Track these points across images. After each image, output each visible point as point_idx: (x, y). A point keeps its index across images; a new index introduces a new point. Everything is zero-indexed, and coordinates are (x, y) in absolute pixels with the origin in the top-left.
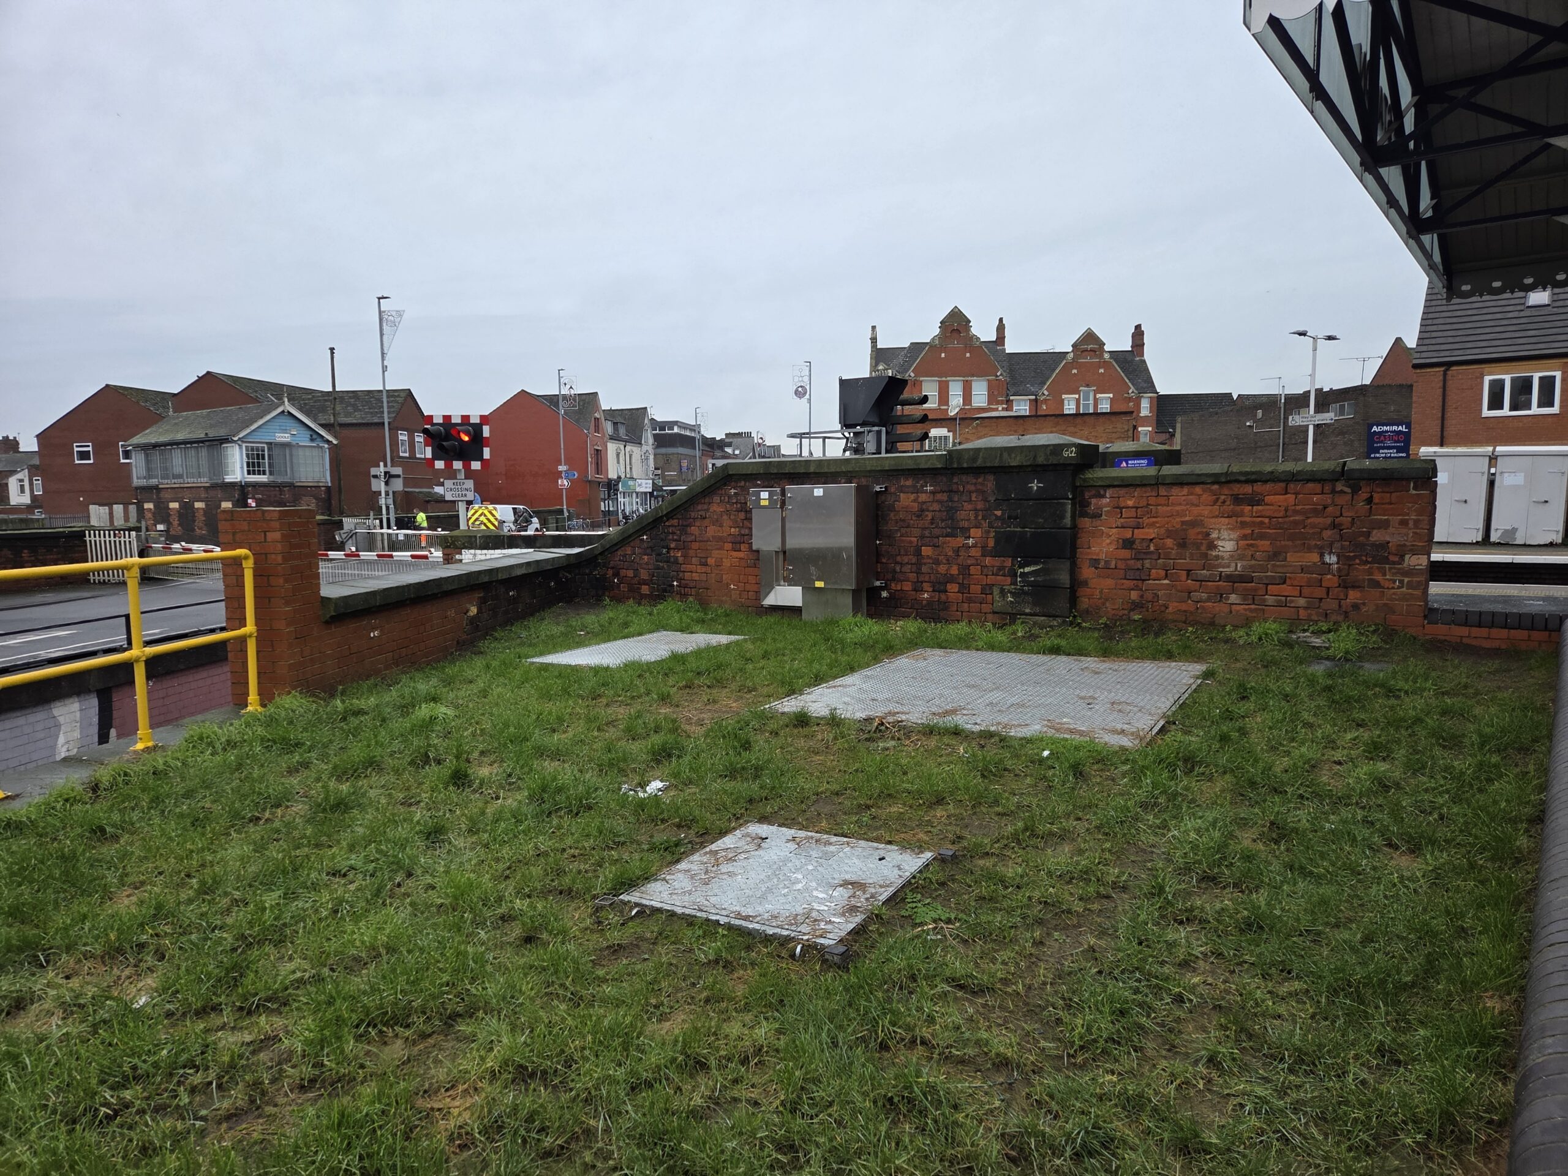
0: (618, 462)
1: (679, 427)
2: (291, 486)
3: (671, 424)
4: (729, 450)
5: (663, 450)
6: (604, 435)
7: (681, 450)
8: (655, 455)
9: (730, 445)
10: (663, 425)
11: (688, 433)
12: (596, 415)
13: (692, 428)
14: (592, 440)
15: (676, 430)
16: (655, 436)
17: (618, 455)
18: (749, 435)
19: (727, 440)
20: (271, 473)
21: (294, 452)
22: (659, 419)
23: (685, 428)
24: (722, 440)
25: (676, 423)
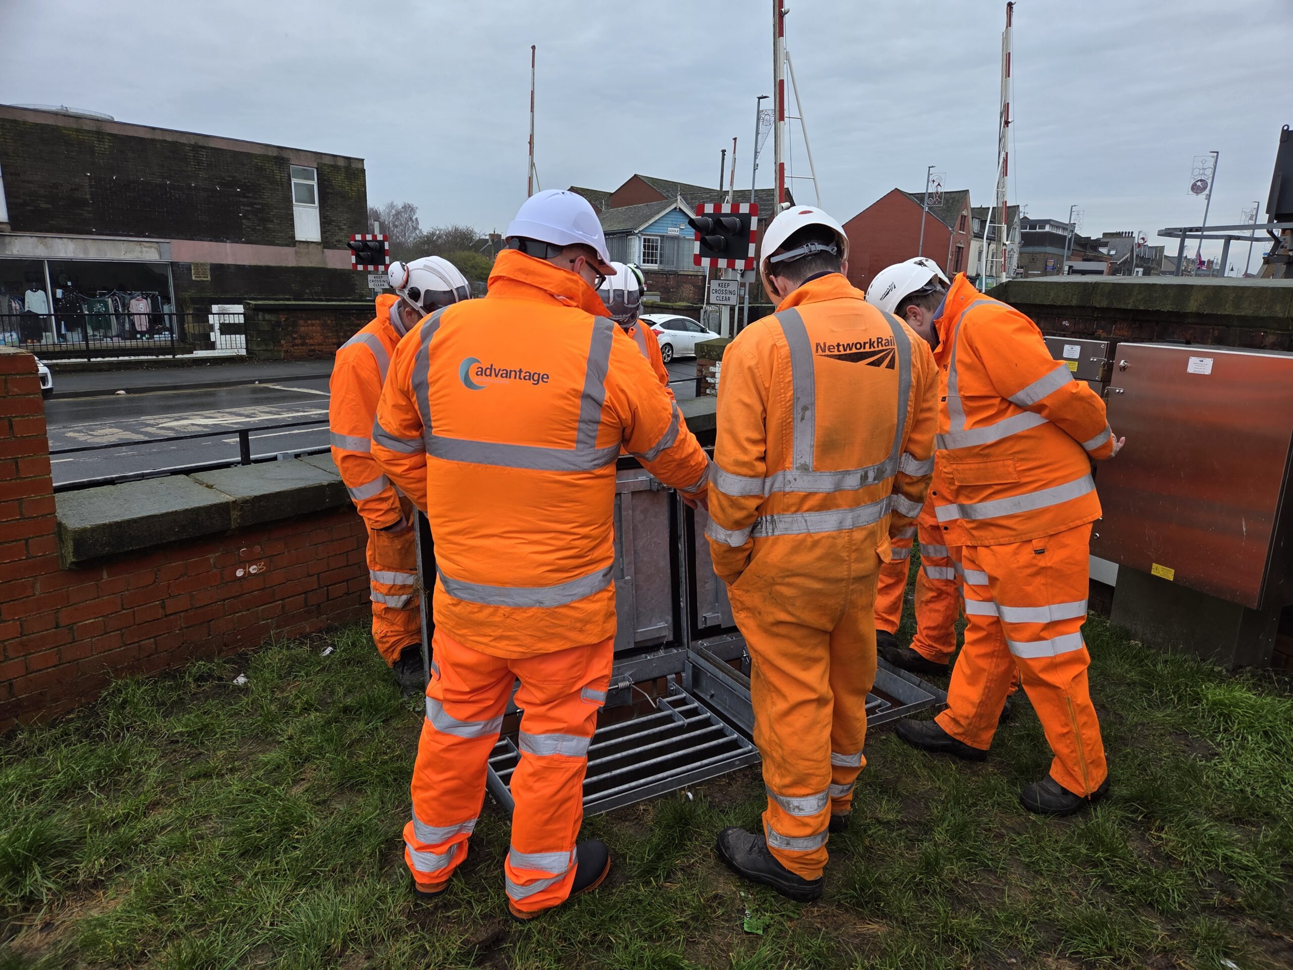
0: (979, 260)
1: (1052, 226)
2: (676, 274)
3: (1043, 223)
4: (1104, 250)
5: (1030, 249)
6: (968, 233)
7: (1050, 249)
8: (1021, 253)
9: (1105, 245)
10: (1033, 224)
11: (1060, 232)
12: (964, 213)
13: (1064, 227)
14: (956, 235)
15: (1047, 229)
16: (1024, 236)
17: (980, 253)
18: (1130, 235)
19: (1105, 240)
20: (661, 263)
21: (681, 245)
22: (1032, 217)
23: (1058, 227)
24: (1098, 240)
25: (1048, 222)
